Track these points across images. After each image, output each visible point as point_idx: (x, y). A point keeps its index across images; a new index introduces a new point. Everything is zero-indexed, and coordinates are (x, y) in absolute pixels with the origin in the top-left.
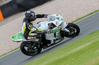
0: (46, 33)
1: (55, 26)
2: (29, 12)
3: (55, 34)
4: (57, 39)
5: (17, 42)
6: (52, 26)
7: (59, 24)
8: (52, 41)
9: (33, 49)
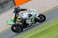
1: (32, 15)
3: (32, 20)
4: (33, 23)
5: (9, 24)
8: (30, 24)
9: (18, 29)
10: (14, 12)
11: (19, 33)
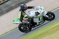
0: (34, 18)
1: (39, 14)
2: (23, 5)
3: (39, 19)
4: (41, 22)
5: (16, 24)
6: (37, 14)
7: (42, 12)
8: (38, 23)
9: (26, 28)
11: (27, 32)
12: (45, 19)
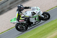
0: (30, 18)
1: (35, 14)
3: (35, 18)
4: (37, 22)
7: (38, 12)
8: (34, 22)
9: (23, 27)
10: (18, 10)
12: (40, 18)
